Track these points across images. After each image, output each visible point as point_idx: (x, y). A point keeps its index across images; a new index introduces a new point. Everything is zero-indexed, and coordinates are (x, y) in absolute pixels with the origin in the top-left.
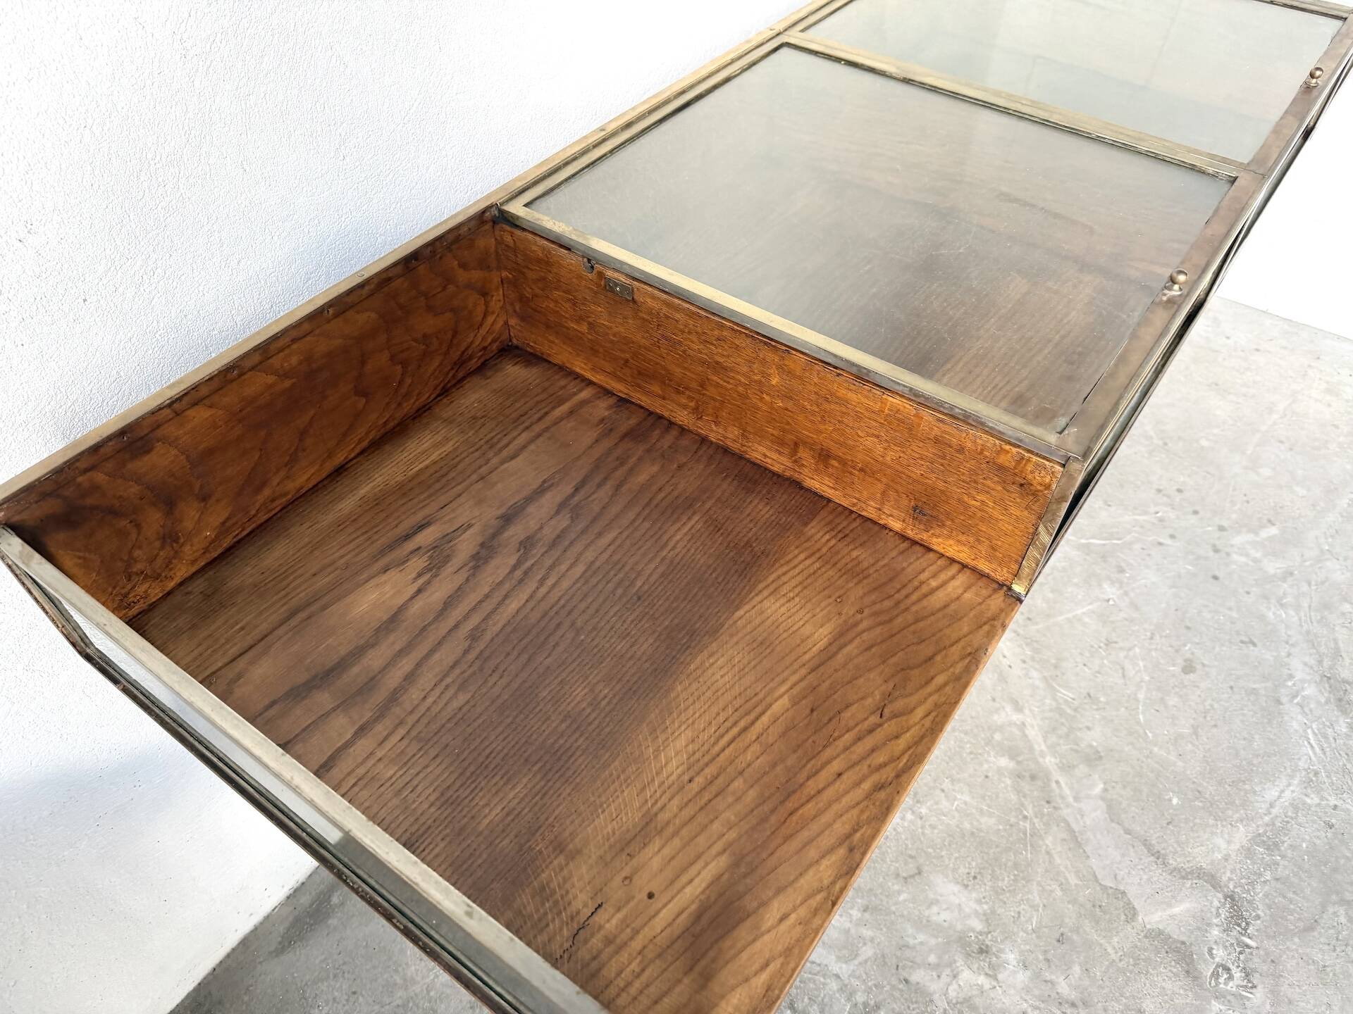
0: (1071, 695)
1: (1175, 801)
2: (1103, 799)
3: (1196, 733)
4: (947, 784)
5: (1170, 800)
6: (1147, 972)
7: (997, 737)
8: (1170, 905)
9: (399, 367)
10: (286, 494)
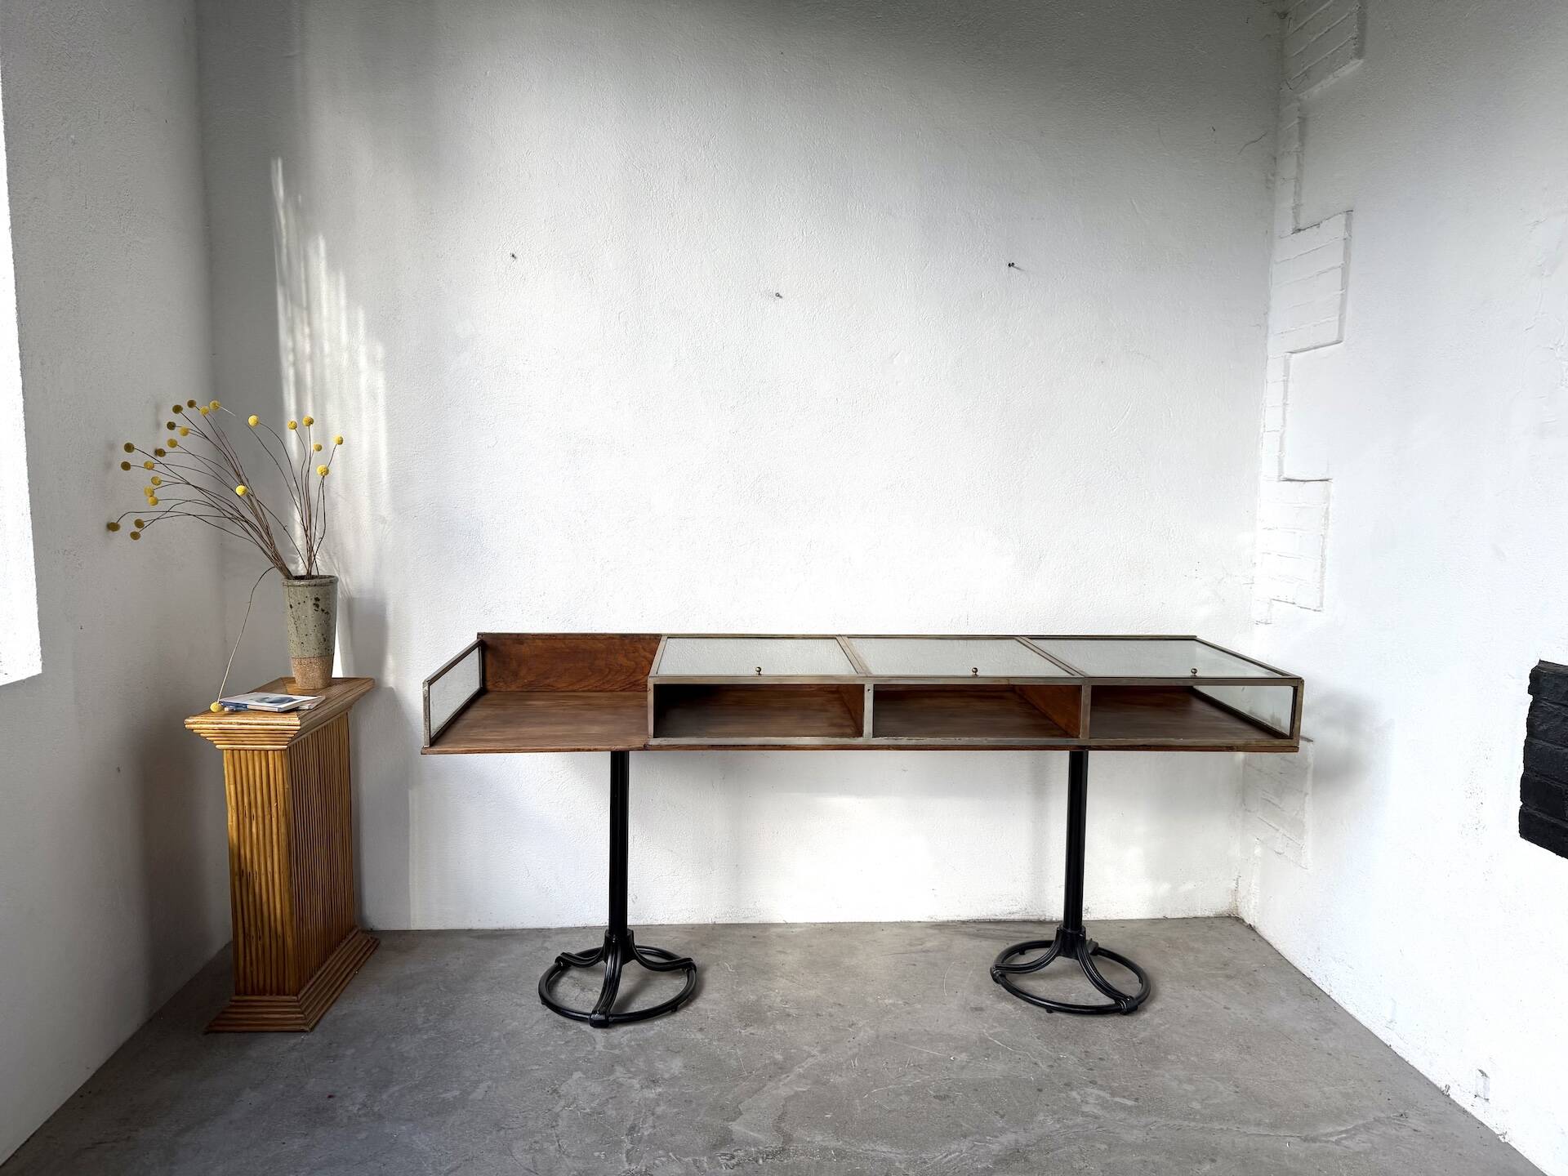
0: (857, 1065)
1: (828, 1116)
2: (796, 1092)
3: (890, 1111)
4: (740, 1045)
5: (826, 1114)
6: (699, 1132)
7: (792, 1051)
8: (753, 1131)
9: (608, 670)
10: (552, 686)
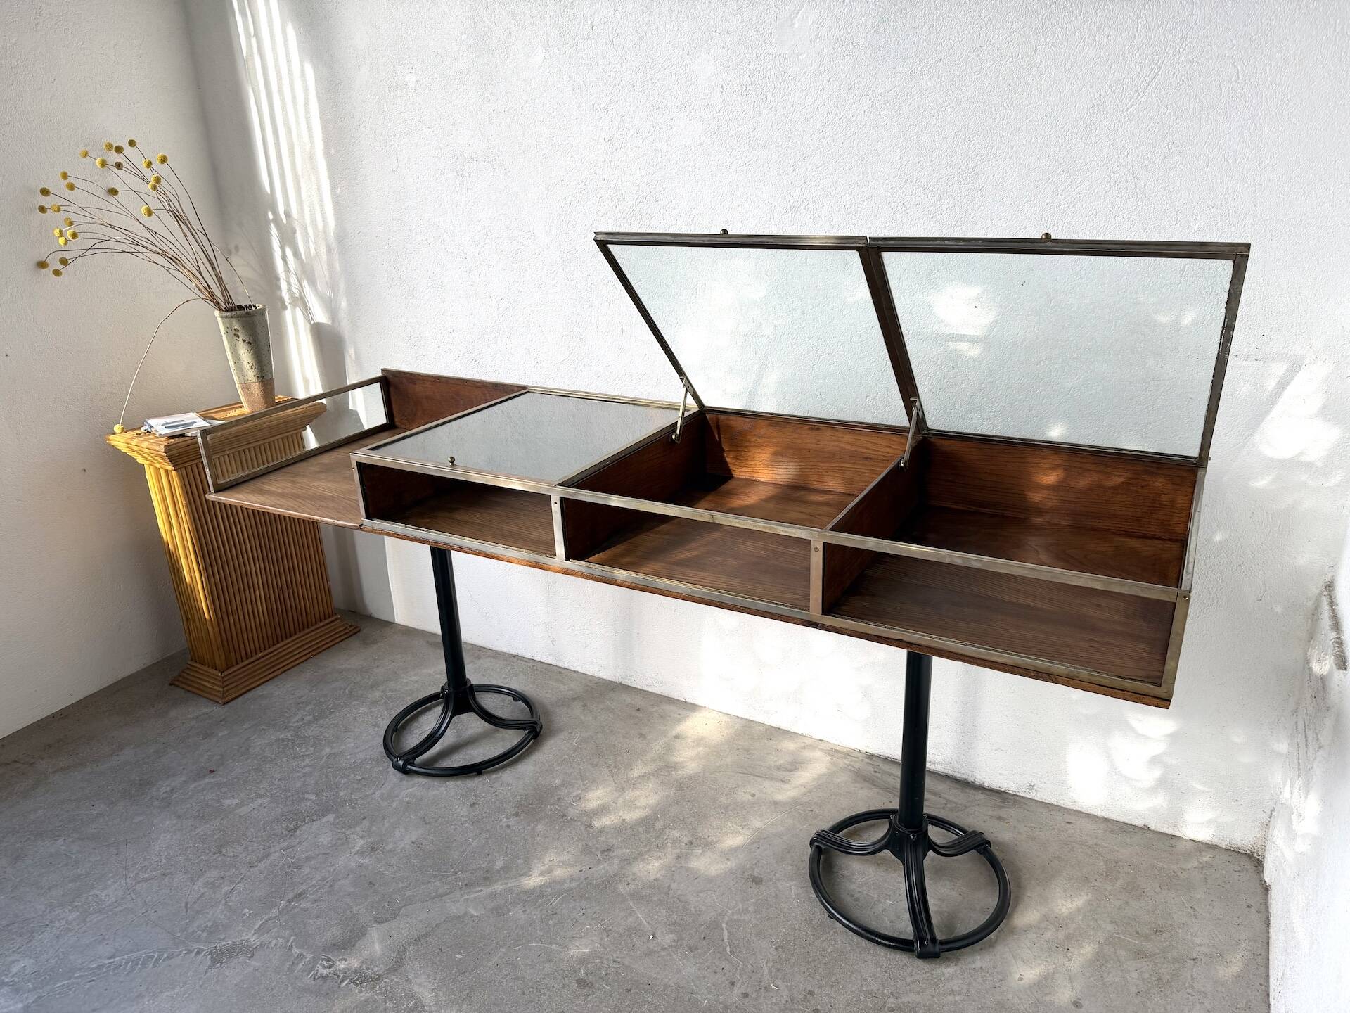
0: (555, 903)
1: (458, 956)
2: (466, 913)
3: (517, 978)
4: (484, 835)
5: (460, 953)
6: (340, 924)
7: (520, 861)
